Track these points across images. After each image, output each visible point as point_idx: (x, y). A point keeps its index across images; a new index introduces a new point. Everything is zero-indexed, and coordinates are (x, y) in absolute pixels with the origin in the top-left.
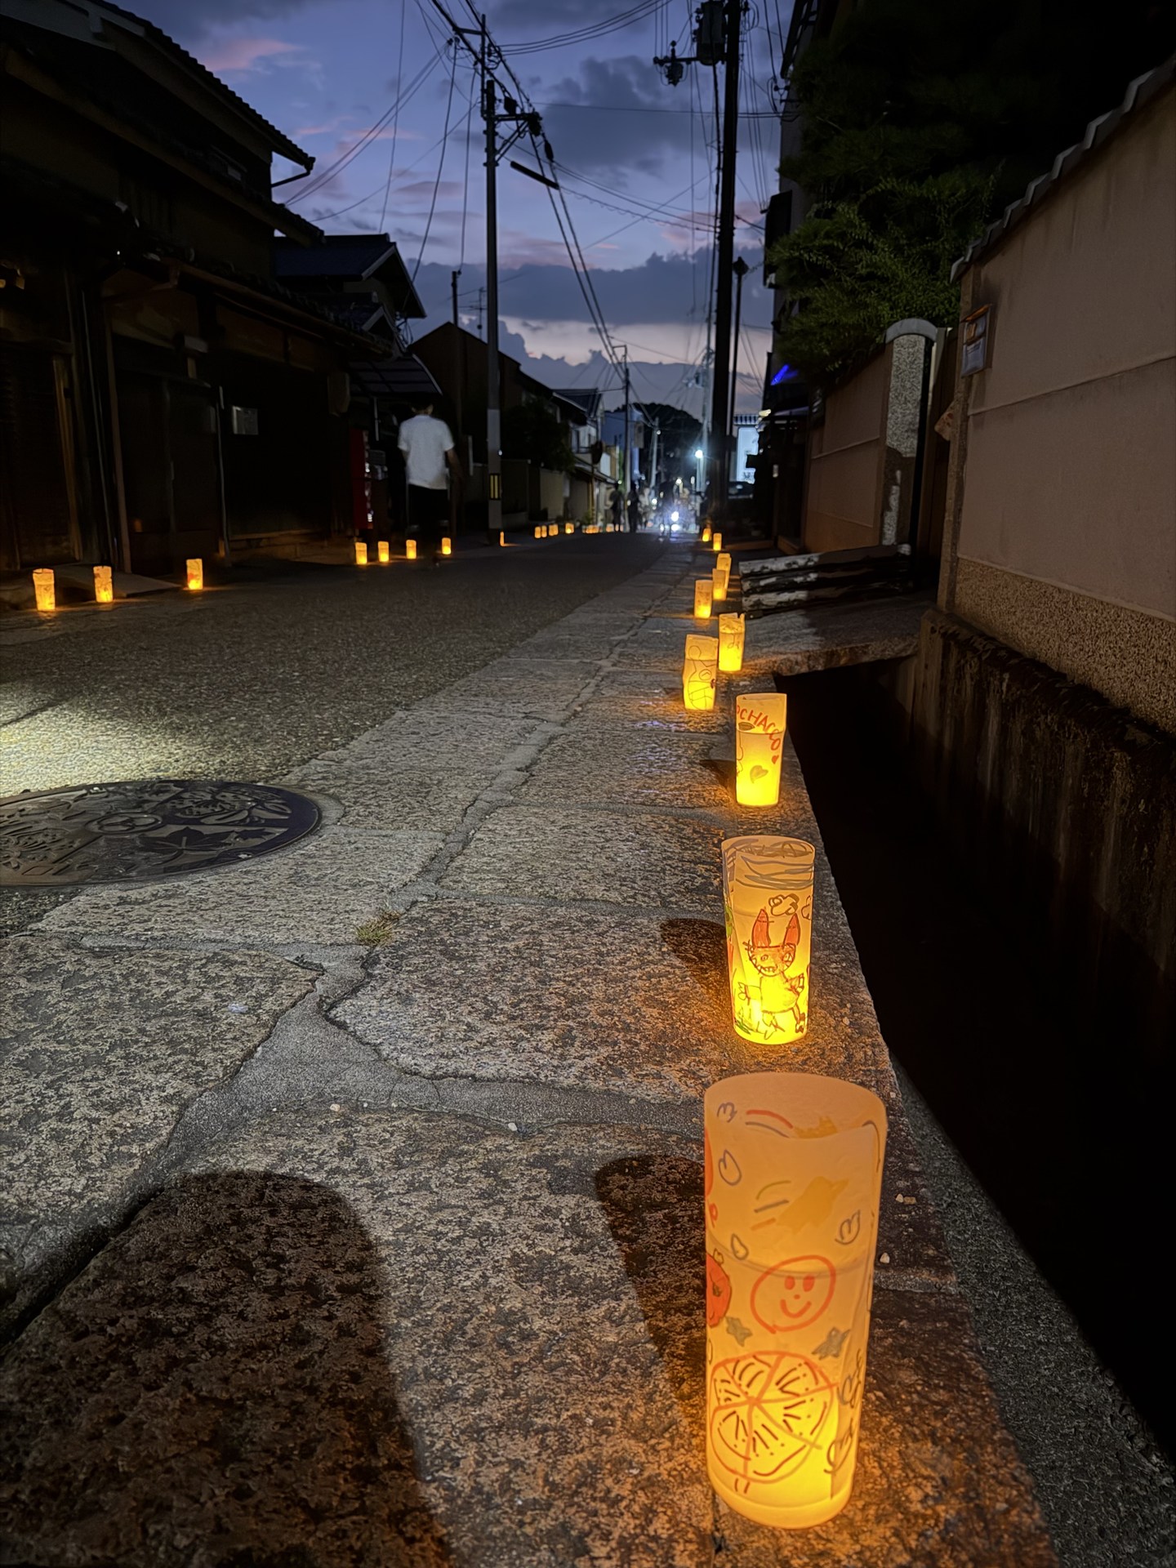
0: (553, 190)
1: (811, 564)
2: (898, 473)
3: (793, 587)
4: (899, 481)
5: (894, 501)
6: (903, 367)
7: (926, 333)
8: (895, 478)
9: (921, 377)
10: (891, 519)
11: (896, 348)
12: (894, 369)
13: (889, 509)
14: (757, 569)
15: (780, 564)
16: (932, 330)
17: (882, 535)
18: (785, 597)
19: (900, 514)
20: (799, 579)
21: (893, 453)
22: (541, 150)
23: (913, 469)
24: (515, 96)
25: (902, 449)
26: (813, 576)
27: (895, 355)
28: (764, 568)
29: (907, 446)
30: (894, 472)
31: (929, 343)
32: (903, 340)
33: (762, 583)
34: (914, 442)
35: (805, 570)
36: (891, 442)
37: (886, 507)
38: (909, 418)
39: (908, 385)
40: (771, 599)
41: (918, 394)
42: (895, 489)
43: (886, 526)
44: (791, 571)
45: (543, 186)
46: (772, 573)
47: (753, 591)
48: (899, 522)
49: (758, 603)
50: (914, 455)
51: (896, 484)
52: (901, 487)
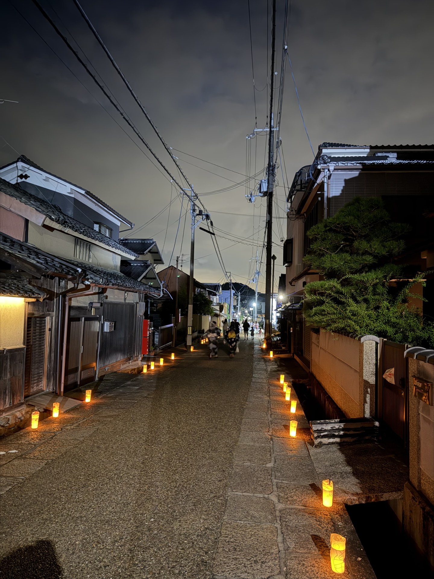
0: (212, 235)
1: (341, 428)
2: (369, 390)
3: (334, 436)
4: (369, 392)
5: (368, 400)
6: (368, 351)
7: (376, 340)
8: (367, 392)
9: (375, 355)
10: (367, 407)
11: (365, 345)
12: (364, 352)
13: (366, 403)
14: (320, 429)
15: (329, 427)
16: (377, 339)
17: (364, 412)
18: (331, 440)
19: (371, 405)
20: (336, 434)
21: (366, 382)
22: (209, 224)
23: (374, 388)
24: (202, 209)
25: (369, 381)
26: (342, 433)
27: (364, 347)
28: (322, 428)
29: (372, 380)
30: (367, 389)
31: (377, 343)
32: (367, 342)
33: (322, 434)
34: (374, 378)
35: (339, 430)
36: (365, 378)
37: (365, 402)
38: (371, 370)
39: (370, 358)
40: (325, 441)
41: (374, 361)
42: (368, 395)
43: (366, 409)
44: (333, 430)
45: (210, 234)
46: (325, 431)
47: (318, 437)
48: (370, 408)
49: (321, 443)
50: (375, 383)
51: (368, 394)
52: (370, 395)
